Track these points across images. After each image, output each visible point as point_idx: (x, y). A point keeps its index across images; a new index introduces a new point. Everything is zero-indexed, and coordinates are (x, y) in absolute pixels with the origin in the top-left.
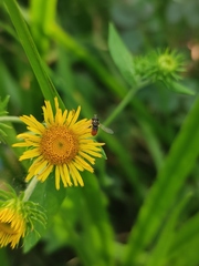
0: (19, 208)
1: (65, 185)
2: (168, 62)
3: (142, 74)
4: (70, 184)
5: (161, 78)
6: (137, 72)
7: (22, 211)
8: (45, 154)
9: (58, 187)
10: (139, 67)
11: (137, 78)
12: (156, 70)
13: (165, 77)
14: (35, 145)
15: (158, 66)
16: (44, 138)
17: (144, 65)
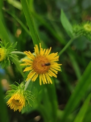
0: (22, 94)
1: (44, 83)
2: (89, 27)
3: (76, 33)
4: (46, 83)
5: (85, 35)
6: (74, 32)
7: (24, 95)
8: (35, 69)
9: (41, 84)
10: (75, 29)
11: (74, 34)
12: (83, 31)
13: (87, 34)
14: (30, 65)
15: (84, 29)
16: (34, 62)
17: (77, 29)
